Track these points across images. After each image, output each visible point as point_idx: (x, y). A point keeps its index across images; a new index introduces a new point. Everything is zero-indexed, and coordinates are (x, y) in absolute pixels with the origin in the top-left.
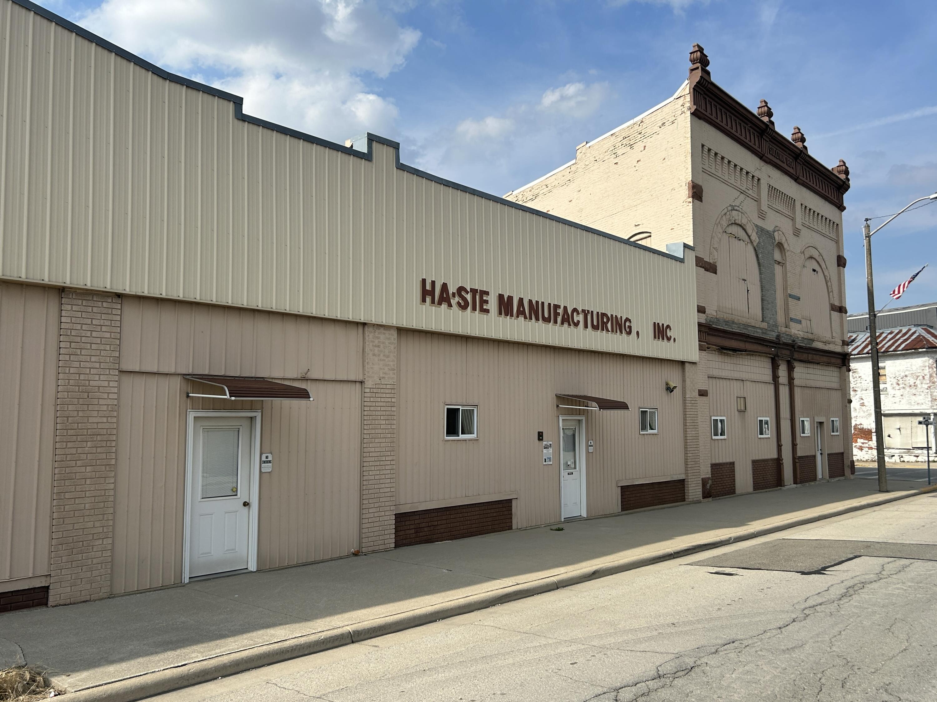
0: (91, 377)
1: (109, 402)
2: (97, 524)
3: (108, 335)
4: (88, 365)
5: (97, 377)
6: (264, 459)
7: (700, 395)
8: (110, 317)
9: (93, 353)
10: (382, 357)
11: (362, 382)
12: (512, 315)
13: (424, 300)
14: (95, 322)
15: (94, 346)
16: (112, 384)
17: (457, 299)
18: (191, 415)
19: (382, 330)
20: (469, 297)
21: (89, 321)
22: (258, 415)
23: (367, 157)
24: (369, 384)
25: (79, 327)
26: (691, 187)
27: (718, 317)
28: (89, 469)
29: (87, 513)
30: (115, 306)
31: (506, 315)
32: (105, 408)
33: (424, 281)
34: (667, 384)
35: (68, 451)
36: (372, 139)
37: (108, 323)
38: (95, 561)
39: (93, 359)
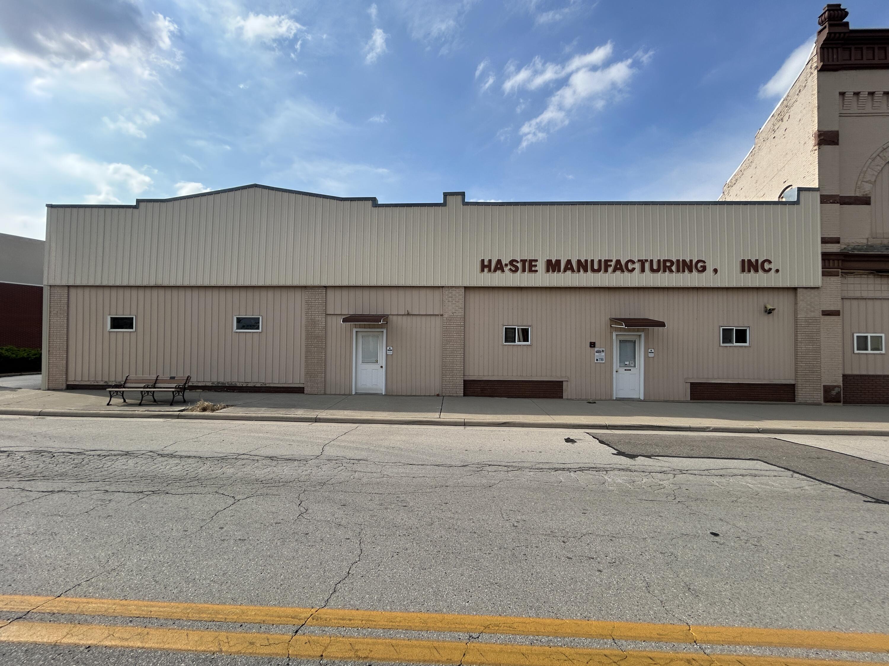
0: (315, 317)
1: (322, 325)
2: (319, 368)
3: (321, 301)
4: (314, 312)
5: (317, 317)
6: (388, 348)
7: (823, 315)
8: (322, 295)
9: (316, 308)
10: (454, 302)
11: (442, 315)
12: (559, 271)
13: (483, 270)
14: (316, 297)
15: (316, 306)
16: (323, 319)
17: (509, 267)
18: (354, 330)
19: (454, 289)
20: (519, 265)
21: (314, 297)
22: (385, 331)
23: (444, 204)
24: (446, 316)
25: (311, 299)
26: (817, 136)
27: (869, 243)
28: (316, 349)
29: (315, 364)
30: (323, 291)
31: (554, 271)
32: (321, 327)
33: (483, 261)
34: (766, 307)
35: (309, 342)
36: (446, 195)
37: (321, 297)
38: (319, 381)
39: (316, 310)
